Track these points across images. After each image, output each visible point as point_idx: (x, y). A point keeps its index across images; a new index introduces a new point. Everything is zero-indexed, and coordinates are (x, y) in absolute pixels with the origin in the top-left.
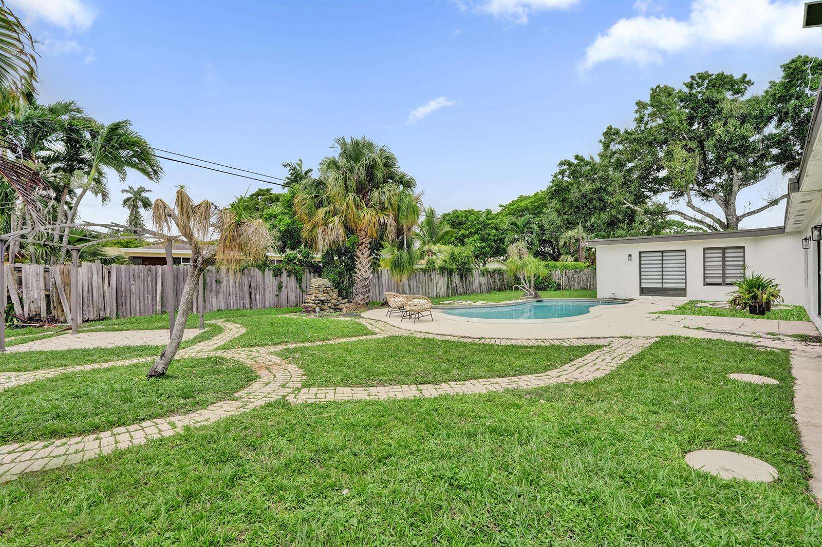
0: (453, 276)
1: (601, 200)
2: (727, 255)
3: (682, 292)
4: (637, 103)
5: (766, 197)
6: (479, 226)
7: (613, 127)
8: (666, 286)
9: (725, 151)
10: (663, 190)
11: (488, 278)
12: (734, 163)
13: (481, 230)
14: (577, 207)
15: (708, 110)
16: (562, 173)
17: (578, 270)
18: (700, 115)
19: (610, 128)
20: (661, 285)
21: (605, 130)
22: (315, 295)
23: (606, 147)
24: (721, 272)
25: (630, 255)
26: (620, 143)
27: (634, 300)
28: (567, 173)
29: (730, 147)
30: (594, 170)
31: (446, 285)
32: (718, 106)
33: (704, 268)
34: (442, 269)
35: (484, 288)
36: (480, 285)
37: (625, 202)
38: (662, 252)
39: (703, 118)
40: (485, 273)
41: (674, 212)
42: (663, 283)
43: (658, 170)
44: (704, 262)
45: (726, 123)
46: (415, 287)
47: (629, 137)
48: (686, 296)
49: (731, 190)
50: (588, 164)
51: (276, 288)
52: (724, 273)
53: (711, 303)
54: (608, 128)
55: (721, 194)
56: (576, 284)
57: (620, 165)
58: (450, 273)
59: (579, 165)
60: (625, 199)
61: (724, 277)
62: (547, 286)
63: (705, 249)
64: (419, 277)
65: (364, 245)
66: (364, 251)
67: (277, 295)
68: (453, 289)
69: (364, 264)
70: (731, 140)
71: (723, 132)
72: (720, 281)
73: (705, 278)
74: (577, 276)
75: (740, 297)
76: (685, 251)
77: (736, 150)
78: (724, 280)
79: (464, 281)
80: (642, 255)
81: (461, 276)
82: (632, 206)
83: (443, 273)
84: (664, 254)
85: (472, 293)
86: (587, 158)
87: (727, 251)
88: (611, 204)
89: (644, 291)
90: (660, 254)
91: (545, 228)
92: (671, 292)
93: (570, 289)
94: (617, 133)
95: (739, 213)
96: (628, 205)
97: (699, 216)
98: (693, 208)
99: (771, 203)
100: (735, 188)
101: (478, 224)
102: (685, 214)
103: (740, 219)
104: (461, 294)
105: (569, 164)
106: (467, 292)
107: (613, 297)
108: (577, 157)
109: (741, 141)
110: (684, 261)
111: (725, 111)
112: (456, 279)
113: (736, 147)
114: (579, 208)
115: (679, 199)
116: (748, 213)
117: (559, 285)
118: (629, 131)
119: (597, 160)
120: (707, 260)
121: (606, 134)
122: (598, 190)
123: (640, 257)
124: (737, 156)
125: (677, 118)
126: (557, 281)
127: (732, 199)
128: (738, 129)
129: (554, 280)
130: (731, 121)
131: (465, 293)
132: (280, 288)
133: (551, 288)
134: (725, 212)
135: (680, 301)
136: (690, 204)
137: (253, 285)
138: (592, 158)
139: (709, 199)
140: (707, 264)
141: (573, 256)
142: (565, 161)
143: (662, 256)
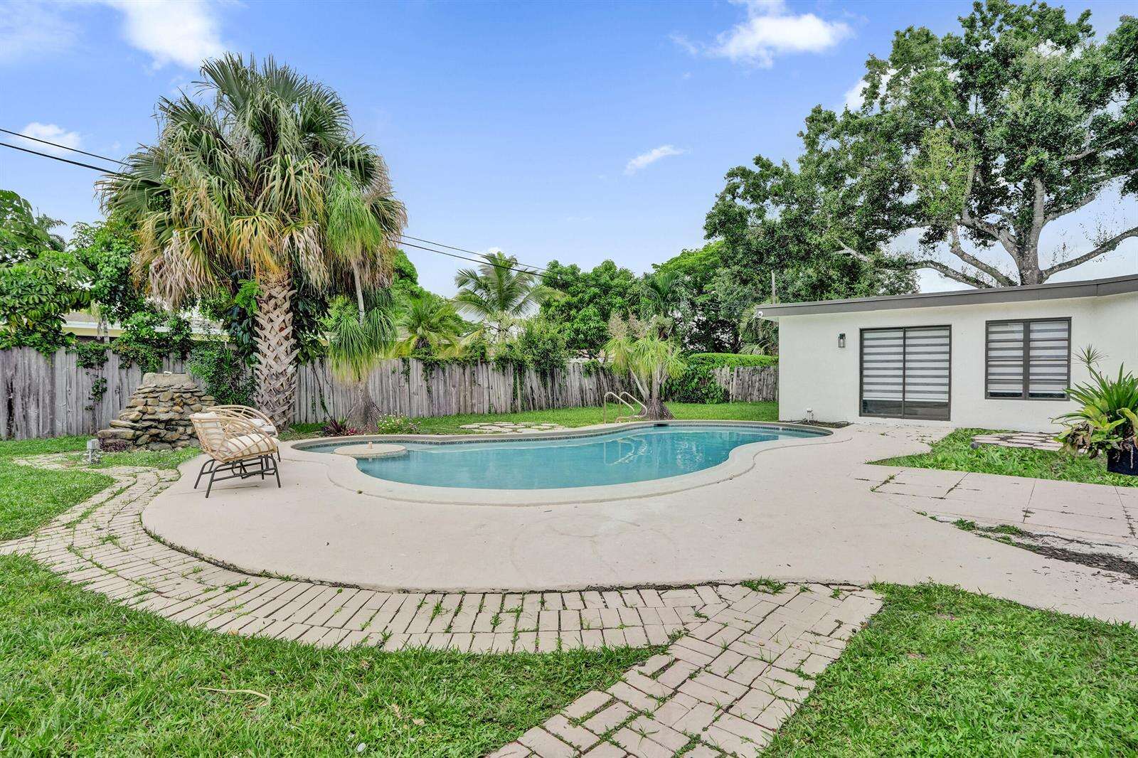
0: (527, 373)
1: (800, 240)
2: (1033, 336)
3: (941, 411)
4: (869, 63)
5: (1094, 235)
6: (597, 290)
7: (823, 108)
8: (910, 397)
9: (1024, 147)
10: (910, 226)
11: (599, 379)
12: (1039, 169)
13: (600, 296)
14: (758, 253)
15: (997, 71)
16: (732, 190)
17: (759, 367)
18: (981, 79)
19: (818, 111)
20: (901, 395)
21: (809, 114)
22: (140, 408)
23: (812, 143)
24: (1020, 370)
25: (842, 336)
26: (836, 136)
27: (848, 424)
28: (740, 191)
29: (1034, 136)
30: (789, 184)
31: (510, 391)
32: (1014, 60)
33: (987, 361)
34: (503, 362)
35: (590, 397)
36: (582, 391)
37: (842, 244)
38: (904, 329)
39: (986, 85)
40: (593, 369)
41: (926, 262)
42: (904, 392)
43: (901, 191)
44: (988, 349)
45: (1028, 90)
46: (441, 392)
47: (853, 125)
48: (949, 419)
49: (1030, 221)
50: (777, 173)
51: (88, 392)
52: (1026, 374)
53: (1002, 435)
54: (814, 111)
55: (1013, 232)
56: (756, 393)
57: (834, 178)
58: (520, 368)
59: (761, 175)
60: (842, 239)
61: (1026, 381)
62: (707, 394)
63: (989, 324)
64: (451, 376)
65: (273, 301)
66: (273, 316)
67: (91, 409)
68: (525, 398)
69: (273, 342)
70: (1036, 122)
71: (1021, 109)
72: (1018, 388)
73: (987, 382)
74: (756, 378)
75: (1086, 428)
76: (948, 327)
77: (1044, 144)
78: (1026, 387)
79: (549, 384)
80: (867, 335)
81: (543, 375)
82: (853, 252)
83: (504, 368)
84: (909, 334)
85: (565, 406)
86: (777, 163)
87: (1034, 327)
88: (817, 246)
89: (867, 408)
90: (901, 334)
91: (719, 300)
92: (920, 410)
93: (744, 400)
94: (830, 118)
95: (1044, 265)
96: (847, 250)
97: (972, 271)
98: (962, 255)
99: (1103, 246)
100: (1038, 219)
101: (595, 286)
102: (947, 268)
103: (1045, 275)
104: (541, 408)
105: (744, 173)
106: (555, 404)
107: (809, 418)
108: (758, 161)
109: (1055, 126)
110: (946, 349)
111: (1027, 70)
112: (532, 379)
113: (1044, 138)
114: (761, 254)
115: (936, 243)
116: (1060, 265)
117: (727, 393)
118: (851, 113)
119: (796, 169)
120: (993, 345)
121: (811, 120)
122: (796, 220)
123: (862, 339)
124: (1047, 153)
125: (937, 85)
126: (724, 386)
127: (1032, 239)
128: (1049, 102)
129: (718, 384)
130: (1038, 88)
131: (550, 406)
132: (99, 391)
133: (713, 398)
134: (1019, 265)
135: (937, 430)
136: (956, 250)
137: (18, 385)
138: (786, 165)
139: (989, 242)
140: (992, 353)
141: (761, 346)
142: (738, 169)
143: (904, 338)
